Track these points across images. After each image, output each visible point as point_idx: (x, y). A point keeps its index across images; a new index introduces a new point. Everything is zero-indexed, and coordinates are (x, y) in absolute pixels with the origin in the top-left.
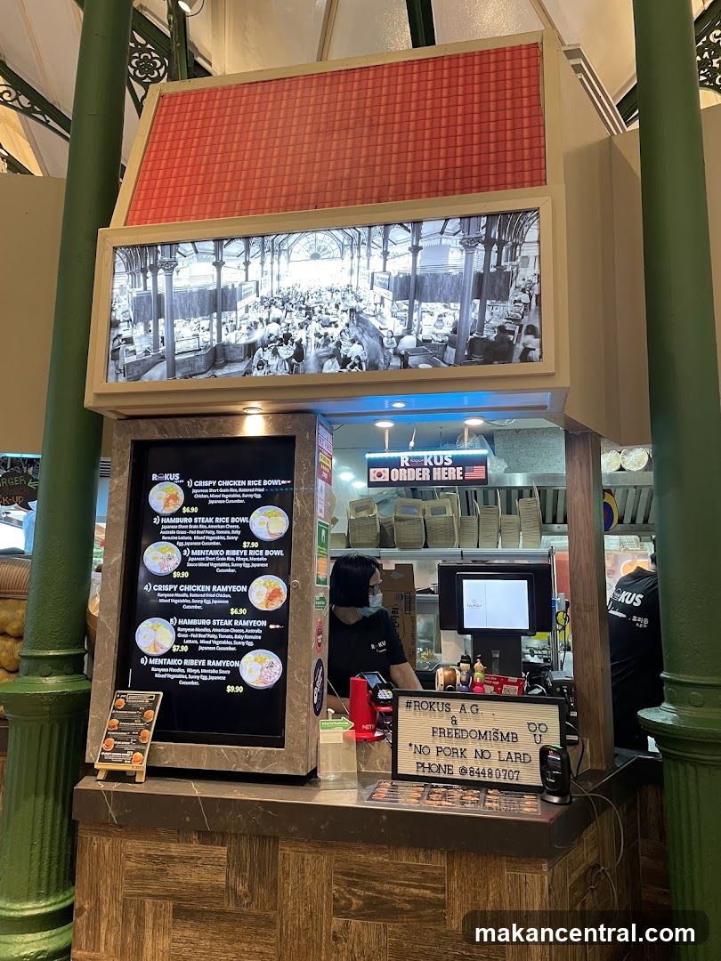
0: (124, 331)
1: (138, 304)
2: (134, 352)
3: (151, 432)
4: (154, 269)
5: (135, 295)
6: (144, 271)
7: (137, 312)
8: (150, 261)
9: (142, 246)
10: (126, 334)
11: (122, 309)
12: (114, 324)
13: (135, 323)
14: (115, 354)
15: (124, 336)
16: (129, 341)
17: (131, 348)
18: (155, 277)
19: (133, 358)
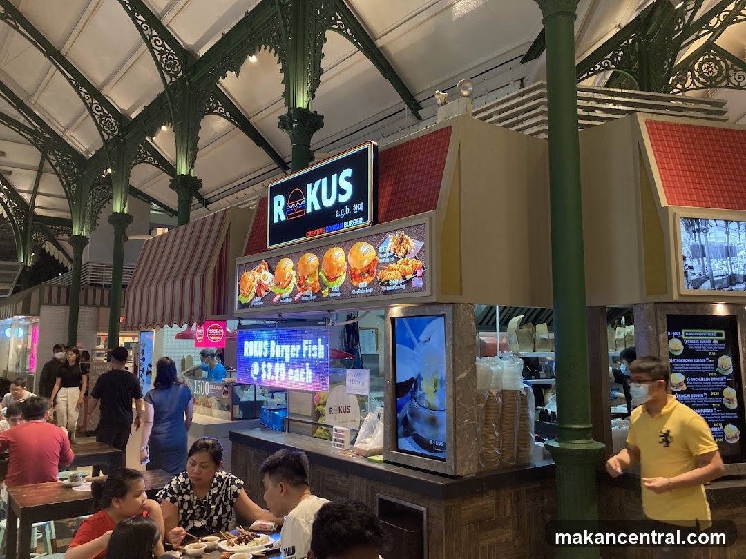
0: (689, 262)
1: (694, 248)
2: (694, 274)
3: (675, 311)
4: (699, 231)
5: (691, 244)
6: (694, 232)
7: (693, 253)
8: (696, 227)
9: (692, 219)
10: (690, 264)
11: (686, 250)
12: (684, 259)
13: (693, 258)
14: (686, 275)
15: (689, 265)
16: (691, 268)
17: (693, 271)
18: (699, 235)
19: (694, 277)
